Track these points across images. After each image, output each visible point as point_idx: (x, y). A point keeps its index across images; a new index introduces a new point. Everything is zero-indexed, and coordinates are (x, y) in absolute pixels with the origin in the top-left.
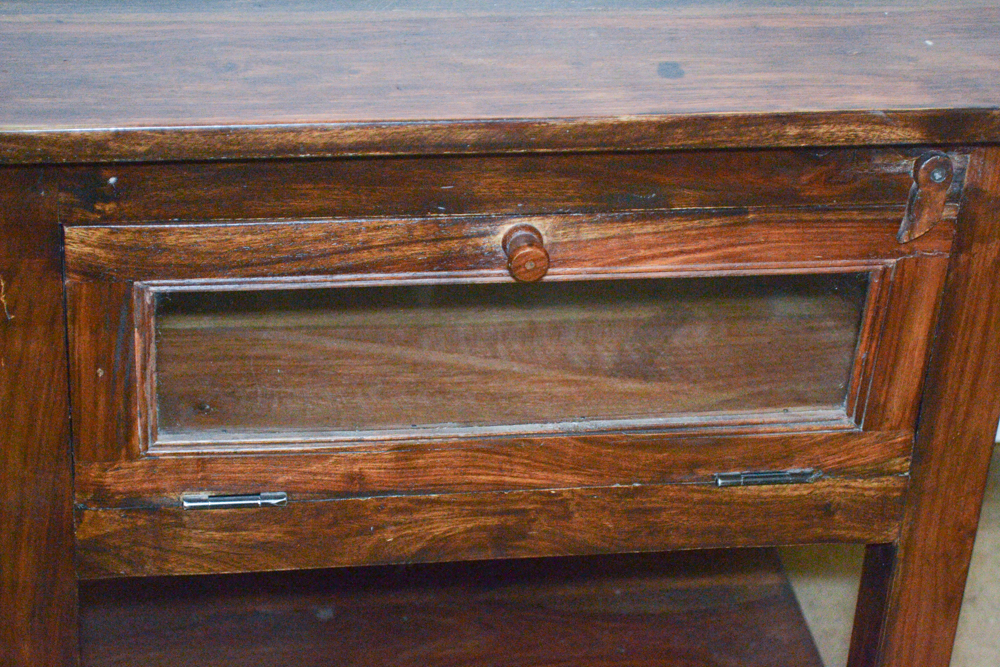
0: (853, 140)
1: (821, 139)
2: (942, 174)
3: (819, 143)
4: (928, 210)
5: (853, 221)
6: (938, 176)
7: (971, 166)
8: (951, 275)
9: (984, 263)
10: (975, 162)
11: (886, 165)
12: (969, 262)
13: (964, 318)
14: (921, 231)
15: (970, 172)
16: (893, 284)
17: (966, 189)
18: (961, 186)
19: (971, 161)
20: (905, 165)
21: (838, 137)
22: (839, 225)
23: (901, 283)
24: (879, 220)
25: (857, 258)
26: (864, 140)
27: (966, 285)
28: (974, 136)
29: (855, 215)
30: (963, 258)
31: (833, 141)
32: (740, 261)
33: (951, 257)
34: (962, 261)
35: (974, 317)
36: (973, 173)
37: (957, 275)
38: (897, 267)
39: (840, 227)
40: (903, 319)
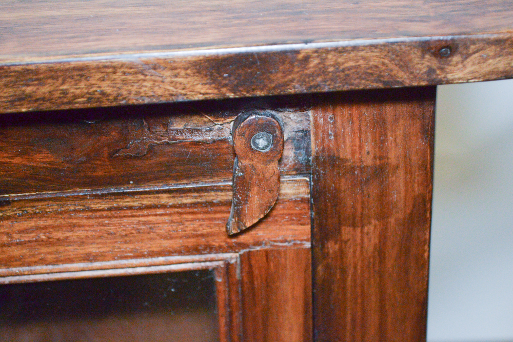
0: (98, 100)
1: (50, 100)
2: (267, 140)
3: (46, 106)
4: (256, 189)
5: (164, 206)
6: (262, 142)
7: (316, 126)
8: (320, 268)
9: (362, 252)
10: (321, 121)
11: (192, 131)
12: (342, 253)
13: (349, 319)
14: (253, 218)
15: (316, 134)
16: (241, 282)
17: (317, 158)
18: (308, 153)
19: (316, 120)
20: (219, 130)
21: (76, 97)
22: (145, 212)
23: (252, 282)
24: (201, 203)
25: (184, 254)
26: (116, 99)
27: (344, 280)
28: (286, 84)
29: (165, 199)
30: (332, 247)
31: (69, 103)
32: (23, 265)
33: (313, 247)
34: (331, 251)
35: (363, 319)
36: (321, 135)
37: (327, 267)
38: (242, 262)
39: (148, 215)
40: (265, 327)
